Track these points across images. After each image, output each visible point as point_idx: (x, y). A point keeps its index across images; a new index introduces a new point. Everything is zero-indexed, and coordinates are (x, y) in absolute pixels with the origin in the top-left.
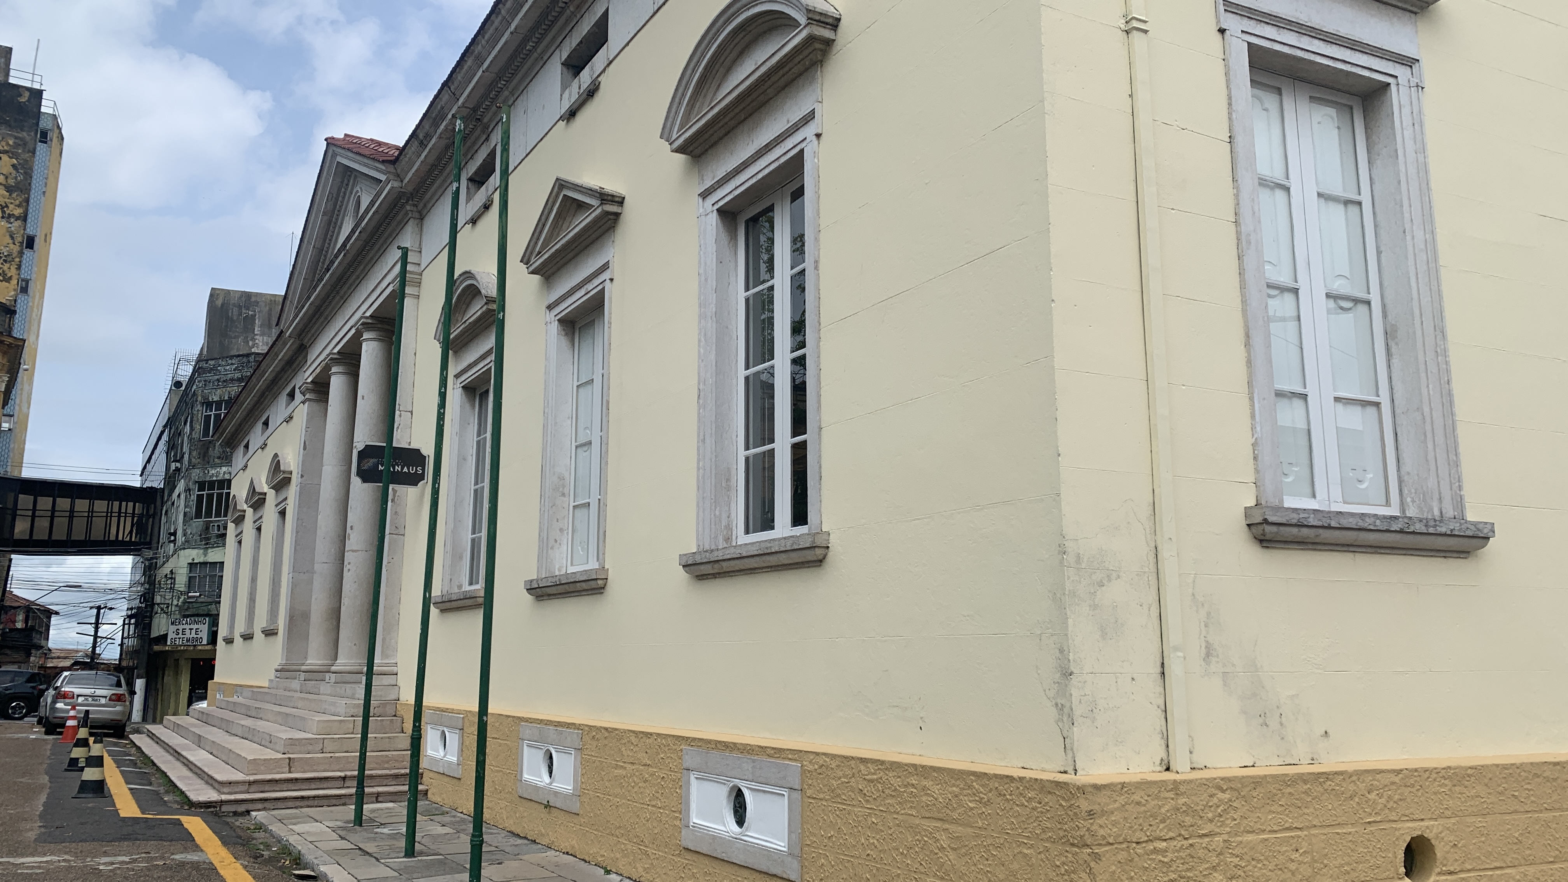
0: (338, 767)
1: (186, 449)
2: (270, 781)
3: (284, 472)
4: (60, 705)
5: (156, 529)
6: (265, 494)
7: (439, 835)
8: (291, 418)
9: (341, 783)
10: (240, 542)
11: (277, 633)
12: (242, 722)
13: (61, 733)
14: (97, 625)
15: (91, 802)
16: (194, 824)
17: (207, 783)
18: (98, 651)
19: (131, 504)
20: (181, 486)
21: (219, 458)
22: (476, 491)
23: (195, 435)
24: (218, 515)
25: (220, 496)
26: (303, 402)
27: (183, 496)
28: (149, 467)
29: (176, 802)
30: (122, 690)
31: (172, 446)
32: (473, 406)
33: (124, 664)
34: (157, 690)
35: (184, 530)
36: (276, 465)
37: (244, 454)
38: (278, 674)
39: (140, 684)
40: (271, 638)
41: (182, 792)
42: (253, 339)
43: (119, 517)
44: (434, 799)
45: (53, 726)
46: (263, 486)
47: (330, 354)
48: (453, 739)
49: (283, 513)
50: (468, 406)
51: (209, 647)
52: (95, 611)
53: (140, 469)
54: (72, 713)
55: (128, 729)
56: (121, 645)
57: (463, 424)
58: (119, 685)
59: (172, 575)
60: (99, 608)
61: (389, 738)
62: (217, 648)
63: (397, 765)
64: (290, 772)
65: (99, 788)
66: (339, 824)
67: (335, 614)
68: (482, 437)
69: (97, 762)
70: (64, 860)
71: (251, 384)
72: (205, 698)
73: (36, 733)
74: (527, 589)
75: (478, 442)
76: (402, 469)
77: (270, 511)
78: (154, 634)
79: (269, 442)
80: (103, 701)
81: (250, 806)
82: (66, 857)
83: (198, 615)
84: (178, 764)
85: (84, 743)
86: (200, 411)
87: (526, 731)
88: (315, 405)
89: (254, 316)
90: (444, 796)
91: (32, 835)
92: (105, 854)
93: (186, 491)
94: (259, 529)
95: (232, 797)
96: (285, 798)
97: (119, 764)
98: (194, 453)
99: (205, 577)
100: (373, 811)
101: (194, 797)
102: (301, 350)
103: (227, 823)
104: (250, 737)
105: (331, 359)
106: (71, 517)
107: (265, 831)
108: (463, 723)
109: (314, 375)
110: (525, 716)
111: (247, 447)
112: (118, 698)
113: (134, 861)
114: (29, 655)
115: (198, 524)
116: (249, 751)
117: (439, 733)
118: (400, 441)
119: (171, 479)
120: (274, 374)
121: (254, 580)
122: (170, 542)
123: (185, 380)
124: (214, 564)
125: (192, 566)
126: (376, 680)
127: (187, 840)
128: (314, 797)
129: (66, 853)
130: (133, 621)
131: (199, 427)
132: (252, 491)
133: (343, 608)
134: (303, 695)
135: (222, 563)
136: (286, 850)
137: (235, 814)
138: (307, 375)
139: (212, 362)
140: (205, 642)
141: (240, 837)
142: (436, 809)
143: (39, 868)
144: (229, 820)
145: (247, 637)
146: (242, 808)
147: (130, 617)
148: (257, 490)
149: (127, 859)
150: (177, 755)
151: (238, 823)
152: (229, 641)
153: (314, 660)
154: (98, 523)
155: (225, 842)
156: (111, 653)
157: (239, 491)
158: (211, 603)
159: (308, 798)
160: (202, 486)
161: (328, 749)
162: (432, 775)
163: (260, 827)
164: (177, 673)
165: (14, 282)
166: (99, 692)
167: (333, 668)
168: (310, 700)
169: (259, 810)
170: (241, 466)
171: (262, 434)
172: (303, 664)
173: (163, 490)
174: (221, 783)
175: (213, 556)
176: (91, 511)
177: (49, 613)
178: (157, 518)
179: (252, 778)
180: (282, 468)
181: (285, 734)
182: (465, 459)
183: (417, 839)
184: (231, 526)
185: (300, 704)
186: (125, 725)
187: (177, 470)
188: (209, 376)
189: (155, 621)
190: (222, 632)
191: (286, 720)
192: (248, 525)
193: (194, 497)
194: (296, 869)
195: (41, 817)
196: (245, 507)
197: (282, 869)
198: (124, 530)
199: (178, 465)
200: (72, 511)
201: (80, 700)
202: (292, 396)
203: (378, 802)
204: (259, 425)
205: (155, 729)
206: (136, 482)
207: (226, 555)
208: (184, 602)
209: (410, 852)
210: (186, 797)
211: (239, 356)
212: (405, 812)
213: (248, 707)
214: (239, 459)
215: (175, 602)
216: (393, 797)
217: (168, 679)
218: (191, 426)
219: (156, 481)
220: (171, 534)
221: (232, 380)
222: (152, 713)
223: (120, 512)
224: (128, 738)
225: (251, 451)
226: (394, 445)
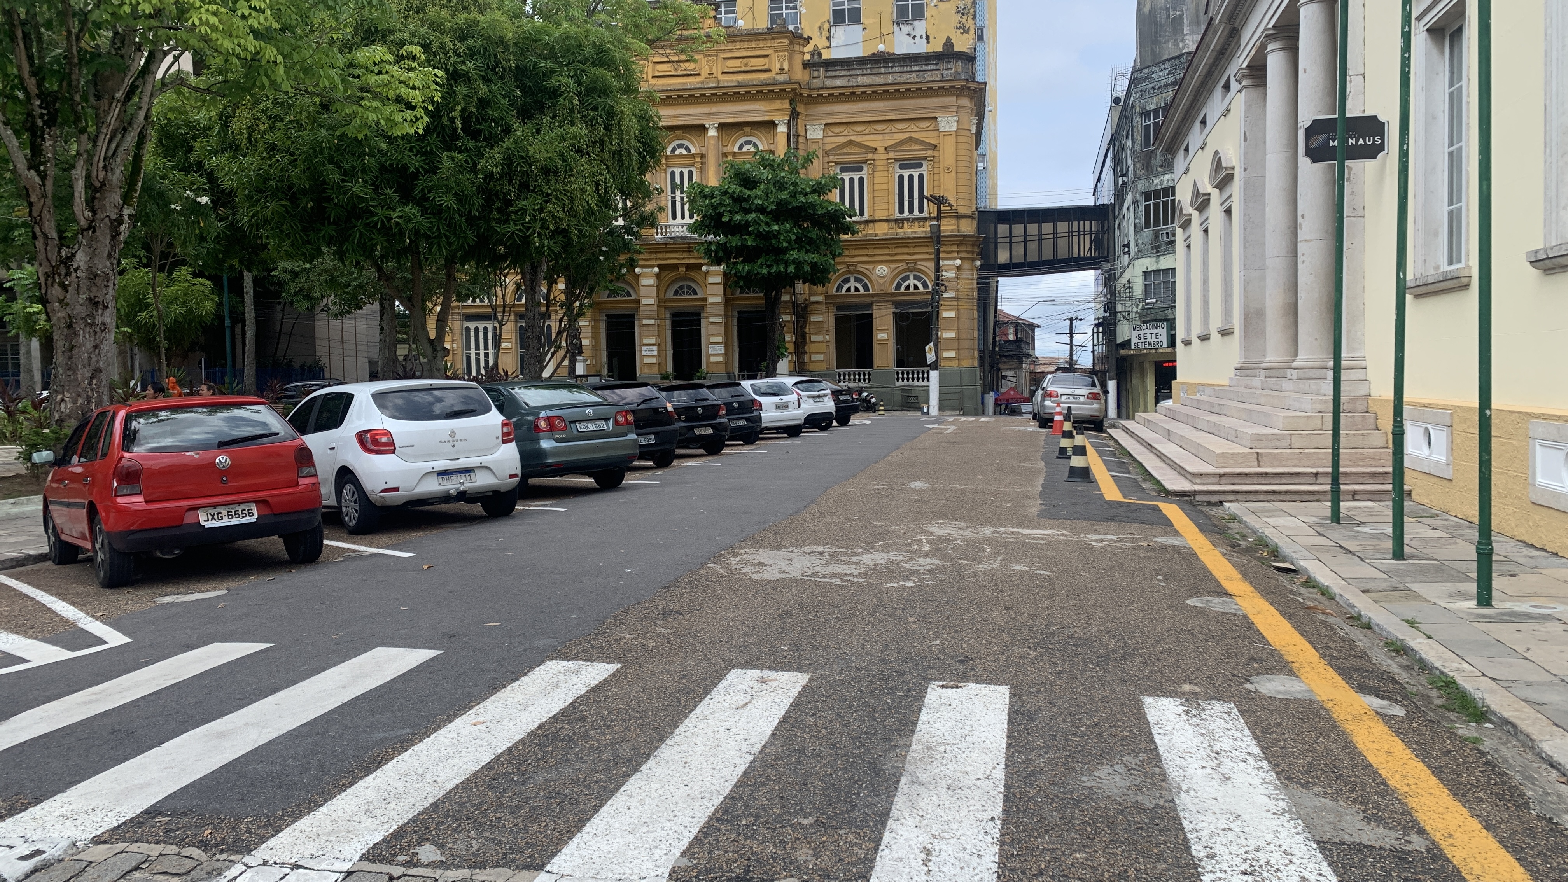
0: (1308, 463)
1: (1130, 162)
2: (1240, 474)
3: (1226, 169)
4: (1048, 403)
5: (1112, 242)
6: (1209, 194)
7: (1432, 539)
8: (1228, 110)
9: (1312, 480)
10: (1189, 246)
11: (1232, 333)
12: (1208, 418)
13: (1051, 427)
14: (1071, 334)
15: (1080, 487)
16: (1171, 511)
17: (1180, 473)
18: (1075, 358)
19: (1087, 223)
20: (1129, 199)
21: (1161, 166)
22: (1451, 154)
23: (1137, 147)
24: (1166, 223)
25: (1165, 203)
26: (1240, 91)
27: (1132, 209)
28: (1100, 185)
29: (1154, 490)
30: (1097, 390)
31: (1117, 162)
32: (1442, 52)
33: (1097, 368)
34: (1127, 391)
35: (1136, 241)
36: (1218, 164)
37: (1185, 157)
38: (1238, 372)
39: (1112, 385)
40: (1227, 338)
41: (1158, 482)
42: (1183, 40)
43: (1079, 235)
44: (1420, 500)
45: (1045, 421)
46: (1206, 187)
47: (1265, 30)
48: (1439, 437)
49: (1228, 212)
50: (1435, 52)
51: (1169, 350)
52: (1068, 322)
53: (1093, 187)
54: (1058, 410)
55: (1105, 424)
56: (1093, 352)
57: (1430, 73)
58: (1093, 385)
59: (1129, 286)
60: (1071, 320)
61: (1362, 435)
62: (1177, 350)
63: (1374, 463)
64: (1259, 466)
65: (1084, 474)
66: (1316, 520)
67: (1292, 310)
68: (1456, 86)
69: (1081, 451)
70: (1063, 535)
71: (1185, 84)
72: (1170, 397)
73: (1032, 427)
74: (1531, 262)
75: (1451, 95)
76: (1357, 141)
77: (1215, 210)
78: (1120, 340)
79: (1208, 141)
80: (1082, 399)
81: (1222, 498)
82: (1064, 532)
83: (1156, 320)
84: (1152, 456)
85: (1068, 435)
86: (1139, 122)
87: (1538, 428)
88: (1253, 93)
89: (1181, 16)
90: (1432, 497)
91: (1034, 511)
92: (1096, 532)
93: (1134, 203)
94: (1206, 231)
95: (1205, 488)
96: (1257, 492)
97: (1101, 454)
98: (1138, 165)
99: (1159, 283)
100: (1349, 509)
101: (1170, 486)
102: (1234, 34)
103: (1203, 512)
104: (1216, 432)
105: (1266, 36)
106: (1040, 240)
107: (1240, 522)
108: (1452, 419)
109: (1249, 59)
110: (1536, 412)
111: (1187, 150)
112: (1094, 397)
113: (1121, 540)
114: (1021, 362)
115: (1148, 233)
116: (1217, 445)
117: (1422, 430)
118: (1353, 110)
119: (1119, 195)
120: (1207, 67)
121: (1205, 282)
122: (1125, 253)
123: (1122, 96)
124: (1166, 271)
125: (1146, 274)
126: (1344, 375)
127: (1166, 524)
128: (1286, 492)
129: (1063, 528)
130: (1100, 329)
131: (1140, 139)
132: (1196, 193)
133: (1300, 302)
134: (1265, 392)
135: (1173, 270)
136: (1262, 542)
137: (1209, 503)
138: (1241, 61)
139: (1146, 71)
140: (1165, 345)
141: (1216, 526)
142: (1423, 510)
143: (1043, 539)
144: (1203, 509)
145: (1204, 338)
146: (1214, 499)
147: (1097, 325)
148: (1201, 191)
149: (1115, 538)
150: (1150, 447)
151: (1212, 513)
152: (1187, 343)
153: (1274, 356)
154: (1062, 243)
155: (1202, 529)
156: (1085, 360)
157: (1183, 196)
158: (1167, 308)
159: (1280, 492)
160: (1147, 196)
161: (1297, 445)
162: (1416, 474)
163: (1234, 518)
164: (1143, 375)
165: (972, 32)
166: (1078, 392)
167: (1294, 365)
168: (1273, 396)
169: (1231, 501)
170: (1183, 169)
171: (1201, 133)
172: (1261, 362)
173: (1113, 206)
174: (1192, 474)
175: (1165, 263)
176: (1055, 233)
177: (1032, 327)
178: (1111, 232)
179: (1222, 471)
180: (1224, 165)
181: (1250, 429)
182: (1434, 118)
183: (1406, 541)
184: (1179, 231)
185: (1263, 400)
186: (1102, 421)
187: (1125, 184)
188: (1145, 86)
189: (1120, 328)
190: (1180, 335)
191: (1250, 416)
192: (1195, 228)
193: (1142, 208)
194: (1274, 561)
195: (1041, 495)
196: (1190, 210)
197: (1261, 559)
198: (1084, 247)
199: (1125, 179)
200: (1040, 234)
201: (1064, 398)
202: (1227, 87)
203: (1355, 500)
204: (1197, 124)
205: (1129, 424)
206: (1090, 202)
207: (1176, 260)
208: (1143, 309)
209: (1399, 553)
210: (1162, 486)
211: (1170, 59)
212: (1390, 513)
213: (1212, 404)
214: (1180, 163)
215: (1135, 309)
216: (1373, 496)
217: (1136, 381)
218: (1133, 139)
219: (1107, 198)
220: (1124, 246)
221: (1166, 85)
222: (1125, 410)
223: (1079, 231)
224: (1106, 432)
225: (1192, 151)
226: (1348, 115)
